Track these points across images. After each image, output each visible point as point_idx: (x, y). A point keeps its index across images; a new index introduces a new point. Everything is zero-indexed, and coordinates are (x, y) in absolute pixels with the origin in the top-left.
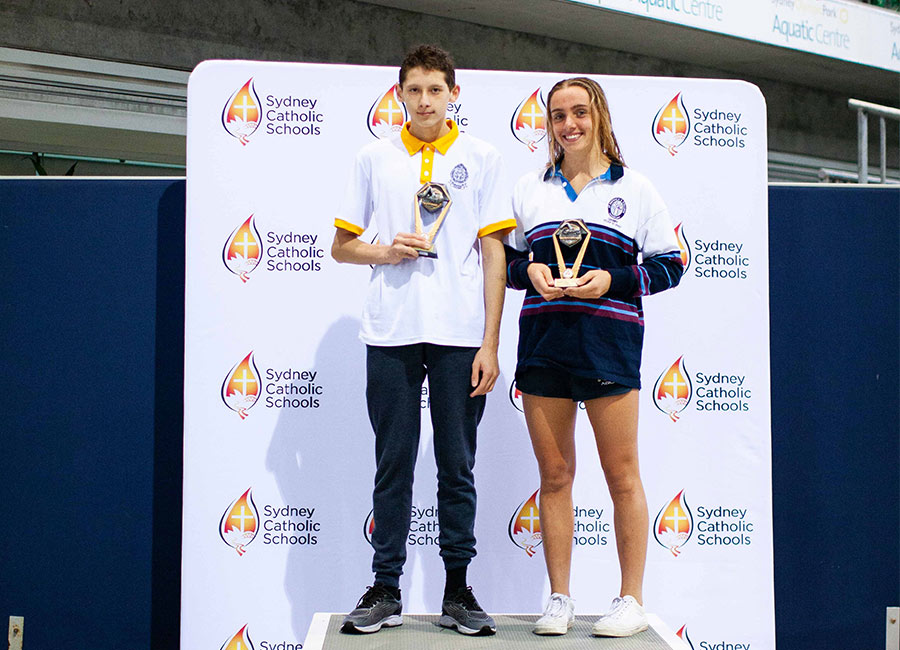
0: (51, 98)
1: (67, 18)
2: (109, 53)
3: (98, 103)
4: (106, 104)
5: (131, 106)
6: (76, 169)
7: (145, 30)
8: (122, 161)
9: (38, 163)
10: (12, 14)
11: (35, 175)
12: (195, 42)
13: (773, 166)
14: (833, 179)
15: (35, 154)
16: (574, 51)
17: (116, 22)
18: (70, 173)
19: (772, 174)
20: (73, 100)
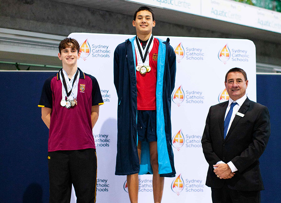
0: (22, 45)
1: (27, 19)
2: (41, 30)
3: (37, 47)
4: (40, 47)
5: (48, 48)
6: (30, 68)
7: (52, 23)
8: (45, 66)
9: (17, 67)
10: (9, 18)
11: (16, 70)
12: (69, 27)
13: (258, 68)
14: (278, 72)
15: (17, 63)
16: (193, 30)
17: (43, 20)
18: (28, 69)
19: (258, 70)
20: (29, 46)
